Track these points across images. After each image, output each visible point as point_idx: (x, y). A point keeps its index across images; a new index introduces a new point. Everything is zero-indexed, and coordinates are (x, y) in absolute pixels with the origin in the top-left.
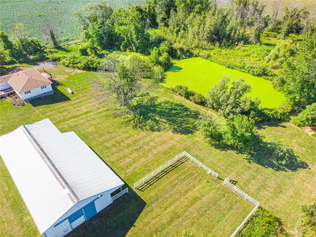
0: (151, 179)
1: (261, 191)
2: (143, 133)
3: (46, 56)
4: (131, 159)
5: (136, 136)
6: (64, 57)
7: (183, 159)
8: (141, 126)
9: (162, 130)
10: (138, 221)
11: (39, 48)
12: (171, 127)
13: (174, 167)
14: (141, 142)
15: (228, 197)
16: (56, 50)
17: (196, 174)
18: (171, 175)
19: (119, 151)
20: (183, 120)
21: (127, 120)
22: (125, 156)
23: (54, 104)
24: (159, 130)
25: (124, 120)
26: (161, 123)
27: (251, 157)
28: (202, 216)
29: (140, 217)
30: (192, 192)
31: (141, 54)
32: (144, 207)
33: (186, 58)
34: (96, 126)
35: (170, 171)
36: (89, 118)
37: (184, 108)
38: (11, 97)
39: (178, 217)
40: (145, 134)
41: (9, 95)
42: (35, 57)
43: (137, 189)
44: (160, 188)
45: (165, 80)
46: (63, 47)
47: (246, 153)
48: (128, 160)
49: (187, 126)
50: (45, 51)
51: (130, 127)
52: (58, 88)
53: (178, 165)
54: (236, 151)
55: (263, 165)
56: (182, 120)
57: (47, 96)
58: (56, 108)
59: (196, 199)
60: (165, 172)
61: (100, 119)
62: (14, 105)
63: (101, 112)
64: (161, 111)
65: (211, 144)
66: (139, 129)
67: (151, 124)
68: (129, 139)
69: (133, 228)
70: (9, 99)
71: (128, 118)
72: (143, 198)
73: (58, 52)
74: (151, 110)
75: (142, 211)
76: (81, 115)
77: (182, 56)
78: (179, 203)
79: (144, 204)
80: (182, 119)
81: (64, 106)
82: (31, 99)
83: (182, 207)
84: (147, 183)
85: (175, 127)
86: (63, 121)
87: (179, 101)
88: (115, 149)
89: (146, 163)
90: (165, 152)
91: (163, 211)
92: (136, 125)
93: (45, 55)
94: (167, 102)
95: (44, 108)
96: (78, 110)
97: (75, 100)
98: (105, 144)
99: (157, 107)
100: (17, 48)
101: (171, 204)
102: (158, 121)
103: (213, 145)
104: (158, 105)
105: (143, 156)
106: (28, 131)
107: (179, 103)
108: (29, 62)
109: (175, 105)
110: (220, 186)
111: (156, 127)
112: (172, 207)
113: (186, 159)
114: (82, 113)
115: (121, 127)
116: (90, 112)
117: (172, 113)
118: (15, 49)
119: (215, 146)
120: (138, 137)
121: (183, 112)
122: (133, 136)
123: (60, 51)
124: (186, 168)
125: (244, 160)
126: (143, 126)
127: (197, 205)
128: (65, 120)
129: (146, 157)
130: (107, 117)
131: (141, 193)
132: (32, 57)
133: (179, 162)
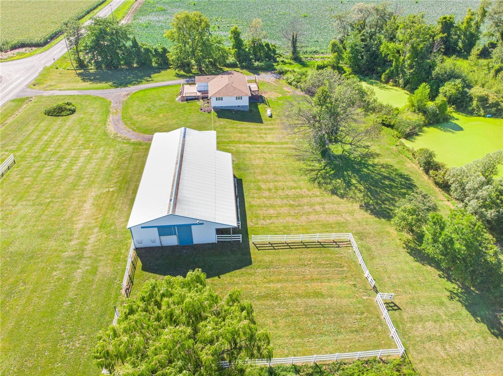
0: (279, 243)
1: (431, 341)
2: (317, 191)
3: (275, 67)
4: (276, 212)
5: (305, 190)
6: (294, 71)
7: (343, 243)
8: (322, 181)
9: (347, 198)
10: (227, 274)
11: (272, 55)
12: (364, 200)
13: (322, 245)
14: (305, 200)
15: (366, 317)
16: (292, 62)
17: (345, 269)
18: (310, 251)
19: (268, 198)
20: (391, 198)
21: (310, 168)
22: (272, 206)
23: (240, 122)
24: (342, 196)
25: (306, 167)
26: (354, 188)
27: (461, 293)
28: (307, 315)
29: (233, 272)
30: (319, 284)
31: (408, 93)
32: (246, 265)
33: (484, 116)
34: (267, 161)
35: (311, 247)
36: (265, 150)
37: (409, 184)
38: (204, 101)
39: (277, 299)
40: (318, 193)
41: (203, 98)
42: (261, 64)
43: (255, 245)
44: (282, 258)
45: (417, 137)
46: (304, 59)
47: (457, 284)
48: (271, 211)
49: (390, 208)
50: (278, 59)
51: (306, 177)
52: (259, 106)
53: (331, 246)
54: (442, 272)
55: (474, 315)
56: (389, 197)
57: (240, 110)
58: (239, 127)
59: (317, 294)
60: (305, 245)
61: (278, 155)
62: (201, 110)
63: (286, 148)
64: (368, 175)
65: (407, 245)
66: (316, 184)
67: (338, 185)
68: (293, 190)
69: (217, 278)
70: (201, 103)
71: (313, 166)
72: (252, 256)
73: (293, 64)
74: (354, 167)
75: (240, 268)
76: (260, 143)
77: (479, 111)
78: (291, 285)
79: (250, 263)
80: (391, 196)
81: (249, 128)
82: (221, 108)
83: (291, 292)
84: (271, 244)
85: (371, 201)
86: (236, 143)
87: (409, 171)
88: (267, 194)
89: (291, 224)
90: (326, 225)
91: (264, 283)
92: (316, 178)
93: (274, 64)
94: (387, 166)
95: (227, 122)
96: (261, 137)
97: (267, 125)
98: (260, 183)
99: (366, 168)
100: (247, 50)
101: (279, 281)
102: (352, 185)
103: (408, 247)
104: (371, 165)
105: (294, 216)
106: (185, 135)
107: (406, 174)
108: (251, 69)
109: (397, 174)
110: (367, 299)
111: (342, 191)
112: (279, 286)
113: (349, 245)
114: (263, 141)
115: (294, 173)
116: (273, 143)
117: (382, 183)
118: (244, 50)
119: (412, 250)
120: (307, 192)
121: (402, 188)
122: (301, 189)
123: (296, 64)
124: (338, 255)
125: (445, 290)
126: (325, 183)
127: (312, 301)
128: (239, 142)
129: (297, 218)
130: (288, 156)
131: (255, 251)
132: (256, 64)
133: (334, 244)
